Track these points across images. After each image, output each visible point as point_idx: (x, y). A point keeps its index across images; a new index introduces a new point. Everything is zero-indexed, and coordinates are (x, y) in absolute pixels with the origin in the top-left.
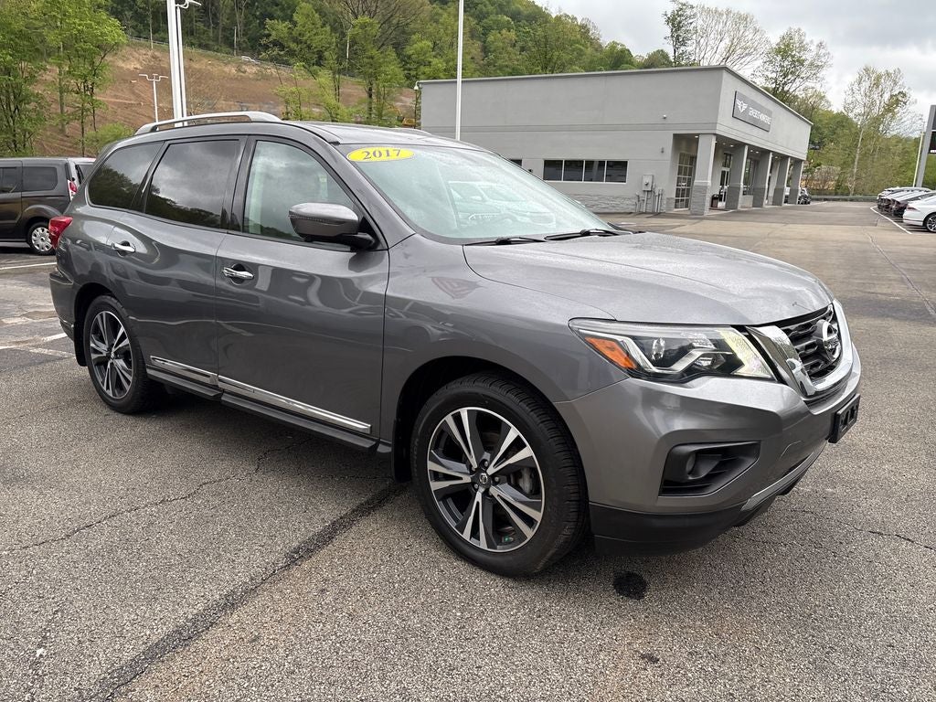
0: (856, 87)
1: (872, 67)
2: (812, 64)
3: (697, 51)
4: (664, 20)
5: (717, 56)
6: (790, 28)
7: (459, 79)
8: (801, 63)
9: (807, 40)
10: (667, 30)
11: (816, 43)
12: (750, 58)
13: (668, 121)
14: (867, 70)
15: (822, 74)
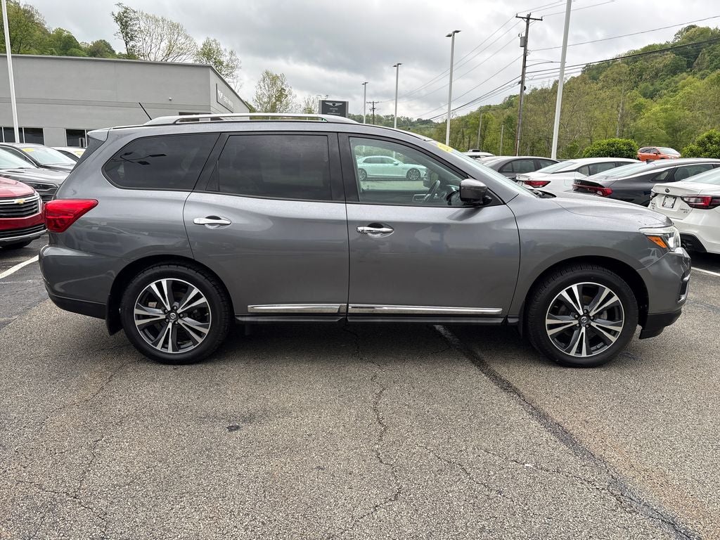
0: (262, 84)
1: (269, 70)
2: (227, 65)
3: (144, 45)
4: (112, 19)
5: (161, 52)
6: (208, 38)
7: (9, 54)
8: (221, 63)
9: (222, 47)
10: (117, 27)
11: (229, 50)
12: (185, 56)
13: (173, 102)
14: (267, 73)
15: (236, 72)
